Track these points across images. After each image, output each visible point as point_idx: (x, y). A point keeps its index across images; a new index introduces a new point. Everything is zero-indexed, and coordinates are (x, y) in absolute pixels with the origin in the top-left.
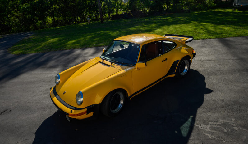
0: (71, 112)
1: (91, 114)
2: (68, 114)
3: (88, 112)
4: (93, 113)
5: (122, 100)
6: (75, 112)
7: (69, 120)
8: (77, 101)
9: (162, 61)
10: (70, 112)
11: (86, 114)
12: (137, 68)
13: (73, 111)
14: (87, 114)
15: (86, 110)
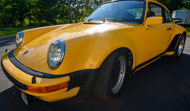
0: (34, 81)
1: (75, 91)
2: (25, 87)
3: (70, 86)
4: (79, 88)
5: (121, 73)
6: (42, 82)
7: (26, 102)
8: (48, 61)
9: (168, 29)
10: (31, 81)
11: (66, 89)
12: (148, 26)
13: (38, 80)
14: (68, 90)
15: (67, 79)
